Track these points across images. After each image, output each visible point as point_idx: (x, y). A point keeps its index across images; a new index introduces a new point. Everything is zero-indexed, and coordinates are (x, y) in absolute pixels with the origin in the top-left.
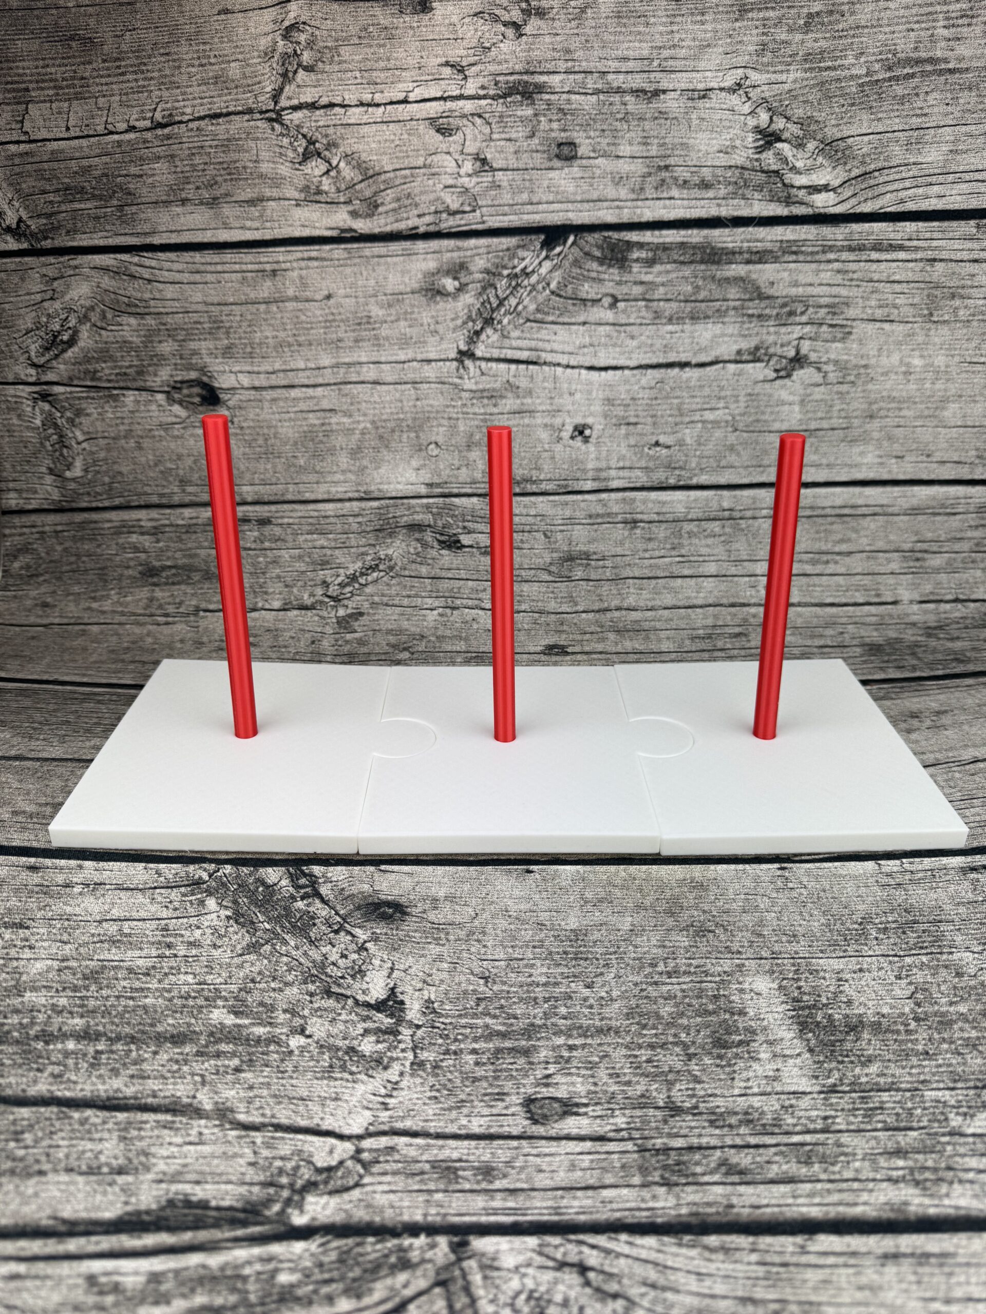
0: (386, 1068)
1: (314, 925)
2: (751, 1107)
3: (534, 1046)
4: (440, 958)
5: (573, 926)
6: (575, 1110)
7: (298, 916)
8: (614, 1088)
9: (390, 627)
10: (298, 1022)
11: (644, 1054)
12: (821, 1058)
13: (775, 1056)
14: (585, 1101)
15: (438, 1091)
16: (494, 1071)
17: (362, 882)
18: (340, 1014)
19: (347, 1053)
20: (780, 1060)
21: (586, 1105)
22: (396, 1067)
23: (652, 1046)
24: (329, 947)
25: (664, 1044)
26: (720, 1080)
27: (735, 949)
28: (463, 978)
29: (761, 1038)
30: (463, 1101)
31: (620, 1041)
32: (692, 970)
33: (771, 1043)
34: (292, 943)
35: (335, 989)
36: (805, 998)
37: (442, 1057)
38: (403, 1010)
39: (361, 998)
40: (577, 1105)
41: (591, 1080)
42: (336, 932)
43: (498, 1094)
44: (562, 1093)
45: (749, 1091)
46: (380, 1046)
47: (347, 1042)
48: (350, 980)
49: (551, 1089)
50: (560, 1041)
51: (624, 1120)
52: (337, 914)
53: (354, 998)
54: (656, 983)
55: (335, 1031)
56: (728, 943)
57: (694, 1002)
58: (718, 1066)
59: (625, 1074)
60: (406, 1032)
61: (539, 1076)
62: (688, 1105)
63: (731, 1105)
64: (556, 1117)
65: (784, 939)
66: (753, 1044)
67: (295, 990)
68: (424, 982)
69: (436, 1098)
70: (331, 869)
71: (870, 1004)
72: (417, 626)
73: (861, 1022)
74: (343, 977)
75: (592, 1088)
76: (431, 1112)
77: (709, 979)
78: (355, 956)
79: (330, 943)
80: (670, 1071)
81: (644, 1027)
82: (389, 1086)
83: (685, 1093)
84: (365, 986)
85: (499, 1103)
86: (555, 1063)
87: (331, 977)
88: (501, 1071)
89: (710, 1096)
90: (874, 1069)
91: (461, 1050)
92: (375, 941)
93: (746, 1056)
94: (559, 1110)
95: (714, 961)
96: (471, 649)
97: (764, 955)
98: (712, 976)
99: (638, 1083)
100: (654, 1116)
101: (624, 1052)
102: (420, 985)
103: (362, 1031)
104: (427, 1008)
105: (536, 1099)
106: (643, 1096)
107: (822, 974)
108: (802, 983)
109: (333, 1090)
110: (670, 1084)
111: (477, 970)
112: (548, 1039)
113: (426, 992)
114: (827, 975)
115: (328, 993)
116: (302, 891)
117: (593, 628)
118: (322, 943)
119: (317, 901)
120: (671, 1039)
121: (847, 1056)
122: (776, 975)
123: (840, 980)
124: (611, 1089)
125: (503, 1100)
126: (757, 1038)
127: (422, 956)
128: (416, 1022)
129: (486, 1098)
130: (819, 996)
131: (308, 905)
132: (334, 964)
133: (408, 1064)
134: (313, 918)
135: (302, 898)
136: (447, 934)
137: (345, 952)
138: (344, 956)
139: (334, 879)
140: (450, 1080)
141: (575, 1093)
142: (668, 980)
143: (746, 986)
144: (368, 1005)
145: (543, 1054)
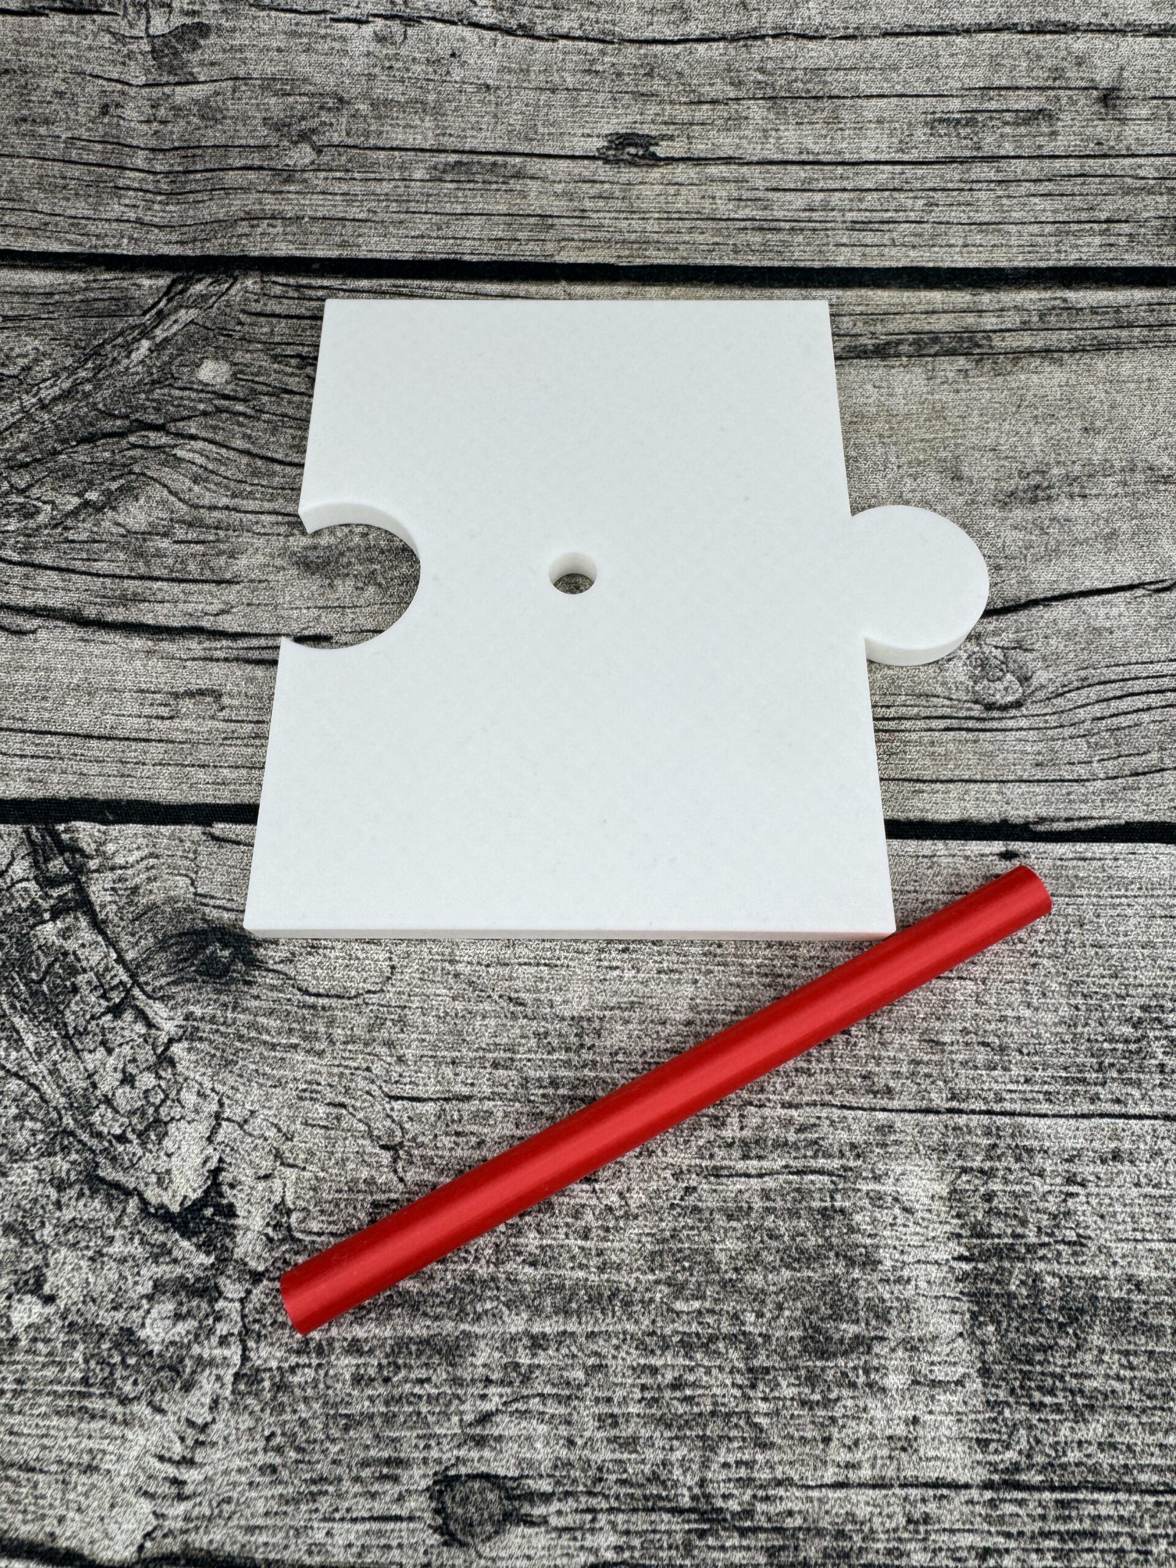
0: (187, 1387)
1: (75, 990)
2: (851, 1517)
3: (466, 1335)
4: (309, 1093)
5: (576, 1009)
6: (526, 1509)
7: (44, 961)
8: (605, 1454)
9: (270, 70)
10: (32, 1257)
11: (670, 1363)
12: (1002, 1395)
13: (916, 1382)
14: (545, 1486)
15: (279, 1450)
16: (387, 1403)
17: (174, 870)
18: (111, 1240)
19: (117, 1345)
20: (923, 1391)
21: (547, 1498)
22: (207, 1384)
23: (687, 1345)
24: (101, 1052)
25: (713, 1339)
26: (803, 1440)
27: (880, 1082)
28: (351, 1145)
29: (894, 1333)
30: (322, 1479)
31: (630, 1327)
32: (792, 1137)
33: (911, 1346)
34: (30, 1041)
35: (107, 1172)
36: (997, 1226)
37: (294, 1360)
38: (229, 1232)
39: (152, 1195)
40: (531, 1497)
41: (563, 1431)
42: (116, 1011)
43: (388, 1462)
44: (503, 1466)
45: (853, 1476)
46: (181, 1328)
47: (119, 1315)
48: (135, 1148)
49: (487, 1453)
50: (516, 1323)
51: (613, 1539)
52: (120, 960)
53: (140, 1195)
54: (716, 1173)
55: (99, 1286)
56: (871, 1066)
57: (783, 1227)
58: (803, 1403)
59: (628, 1417)
60: (232, 1289)
61: (469, 1418)
62: (734, 1506)
63: (813, 1508)
64: (489, 1528)
65: (981, 1056)
66: (877, 1348)
67: (29, 1173)
68: (278, 1155)
69: (273, 1469)
70: (115, 830)
71: (1118, 1249)
72: (329, 69)
73: (1094, 1299)
74: (122, 1139)
75: (564, 1453)
76: (260, 1507)
77: (821, 1162)
78: (147, 1080)
79: (103, 1043)
80: (713, 1413)
81: (678, 1290)
82: (190, 1433)
83: (733, 1474)
84: (162, 1165)
85: (388, 1486)
86: (501, 1383)
87: (99, 1135)
88: (399, 1400)
89: (779, 1483)
90: (1095, 1429)
91: (331, 1342)
92: (191, 1039)
93: (862, 1379)
94: (496, 1509)
95: (836, 1113)
96: (449, 142)
97: (938, 1100)
98: (828, 1155)
99: (650, 1442)
100: (669, 1533)
101: (635, 1358)
102: (266, 1165)
103: (147, 1288)
104: (277, 1226)
105: (457, 1477)
106: (654, 1478)
107: (1039, 1160)
108: (996, 1186)
109: (86, 1444)
110: (709, 1445)
111: (381, 1126)
112: (496, 1316)
113: (277, 1184)
114: (1048, 1165)
115: (93, 1182)
116: (55, 893)
117: (721, 89)
118: (89, 1042)
119: (83, 923)
120: (726, 1328)
121: (1052, 1392)
122: (952, 1156)
123: (1070, 1180)
124: (596, 1458)
125: (396, 1479)
126: (889, 1332)
127: (279, 1083)
128: (253, 1264)
129: (366, 1473)
130: (1024, 1223)
131: (65, 934)
132: (108, 1101)
133: (229, 1378)
134: (73, 971)
135: (56, 914)
136: (331, 1023)
137: (131, 1069)
138: (128, 1080)
139: (119, 860)
140: (303, 1423)
141: (531, 1464)
142: (741, 1166)
143: (887, 1187)
144: (164, 1216)
145: (484, 1356)
